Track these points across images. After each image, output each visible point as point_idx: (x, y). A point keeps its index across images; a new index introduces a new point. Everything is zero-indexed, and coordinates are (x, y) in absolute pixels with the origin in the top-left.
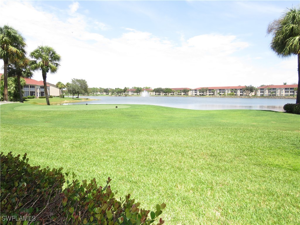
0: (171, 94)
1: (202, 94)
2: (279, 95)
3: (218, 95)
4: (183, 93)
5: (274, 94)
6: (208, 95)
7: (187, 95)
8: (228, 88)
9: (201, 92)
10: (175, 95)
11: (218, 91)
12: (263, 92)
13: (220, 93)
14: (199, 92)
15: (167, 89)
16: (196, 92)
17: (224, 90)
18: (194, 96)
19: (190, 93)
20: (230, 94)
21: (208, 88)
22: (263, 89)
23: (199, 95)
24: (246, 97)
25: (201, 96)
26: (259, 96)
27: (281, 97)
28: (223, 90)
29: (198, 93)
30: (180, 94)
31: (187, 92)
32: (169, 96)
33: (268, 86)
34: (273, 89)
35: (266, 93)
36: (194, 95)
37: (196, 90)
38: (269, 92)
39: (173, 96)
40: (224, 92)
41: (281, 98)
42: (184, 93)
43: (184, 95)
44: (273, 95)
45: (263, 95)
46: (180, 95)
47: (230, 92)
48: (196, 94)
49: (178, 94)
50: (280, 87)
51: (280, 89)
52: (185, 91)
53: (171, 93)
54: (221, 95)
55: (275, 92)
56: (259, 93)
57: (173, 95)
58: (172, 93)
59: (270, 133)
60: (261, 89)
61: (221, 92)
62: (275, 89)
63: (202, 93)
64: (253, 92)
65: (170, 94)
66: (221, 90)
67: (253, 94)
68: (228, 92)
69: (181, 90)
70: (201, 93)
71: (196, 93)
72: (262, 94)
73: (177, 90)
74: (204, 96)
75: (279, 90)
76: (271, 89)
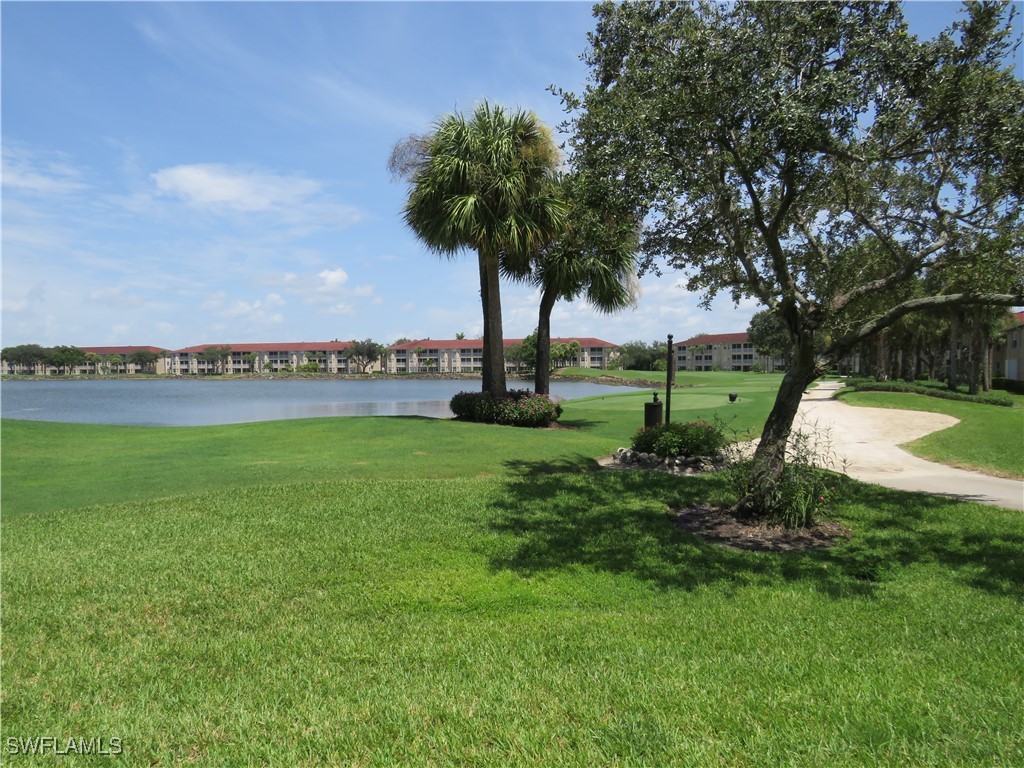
0: (84, 371)
1: (209, 370)
2: (447, 370)
3: (267, 371)
4: (132, 367)
5: (434, 365)
6: (230, 372)
7: (153, 372)
8: (299, 348)
9: (204, 363)
10: (101, 372)
11: (266, 359)
12: (404, 360)
13: (275, 366)
14: (199, 363)
15: (64, 350)
16: (187, 363)
17: (286, 353)
18: (177, 377)
19: (162, 366)
20: (306, 369)
21: (228, 347)
22: (404, 351)
23: (196, 371)
24: (357, 376)
25: (206, 378)
26: (393, 372)
27: (451, 376)
28: (281, 353)
29: (194, 366)
30: (123, 368)
31: (151, 361)
32: (73, 379)
33: (416, 343)
34: (431, 351)
35: (414, 362)
36: (178, 373)
37: (186, 355)
38: (420, 360)
39: (92, 376)
40: (287, 361)
41: (452, 378)
42: (139, 367)
43: (137, 371)
44: (431, 369)
45: (404, 369)
46: (119, 375)
47: (305, 362)
48: (187, 370)
49: (114, 371)
50: (448, 347)
51: (449, 351)
52: (145, 358)
53: (83, 368)
54: (276, 370)
55: (436, 360)
56: (393, 365)
57: (92, 372)
58: (88, 368)
59: (409, 492)
60: (398, 352)
61: (276, 362)
62: (436, 351)
63: (210, 367)
64: (375, 359)
65: (77, 370)
66: (276, 353)
67: (377, 366)
68: (298, 363)
69: (124, 356)
70: (205, 366)
71: (185, 367)
72: (402, 365)
73: (105, 353)
74: (217, 374)
75: (446, 355)
76: (425, 351)
